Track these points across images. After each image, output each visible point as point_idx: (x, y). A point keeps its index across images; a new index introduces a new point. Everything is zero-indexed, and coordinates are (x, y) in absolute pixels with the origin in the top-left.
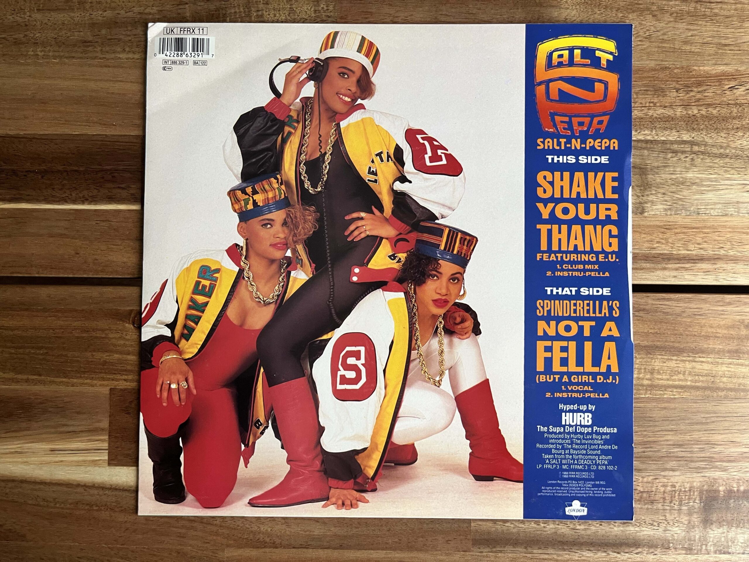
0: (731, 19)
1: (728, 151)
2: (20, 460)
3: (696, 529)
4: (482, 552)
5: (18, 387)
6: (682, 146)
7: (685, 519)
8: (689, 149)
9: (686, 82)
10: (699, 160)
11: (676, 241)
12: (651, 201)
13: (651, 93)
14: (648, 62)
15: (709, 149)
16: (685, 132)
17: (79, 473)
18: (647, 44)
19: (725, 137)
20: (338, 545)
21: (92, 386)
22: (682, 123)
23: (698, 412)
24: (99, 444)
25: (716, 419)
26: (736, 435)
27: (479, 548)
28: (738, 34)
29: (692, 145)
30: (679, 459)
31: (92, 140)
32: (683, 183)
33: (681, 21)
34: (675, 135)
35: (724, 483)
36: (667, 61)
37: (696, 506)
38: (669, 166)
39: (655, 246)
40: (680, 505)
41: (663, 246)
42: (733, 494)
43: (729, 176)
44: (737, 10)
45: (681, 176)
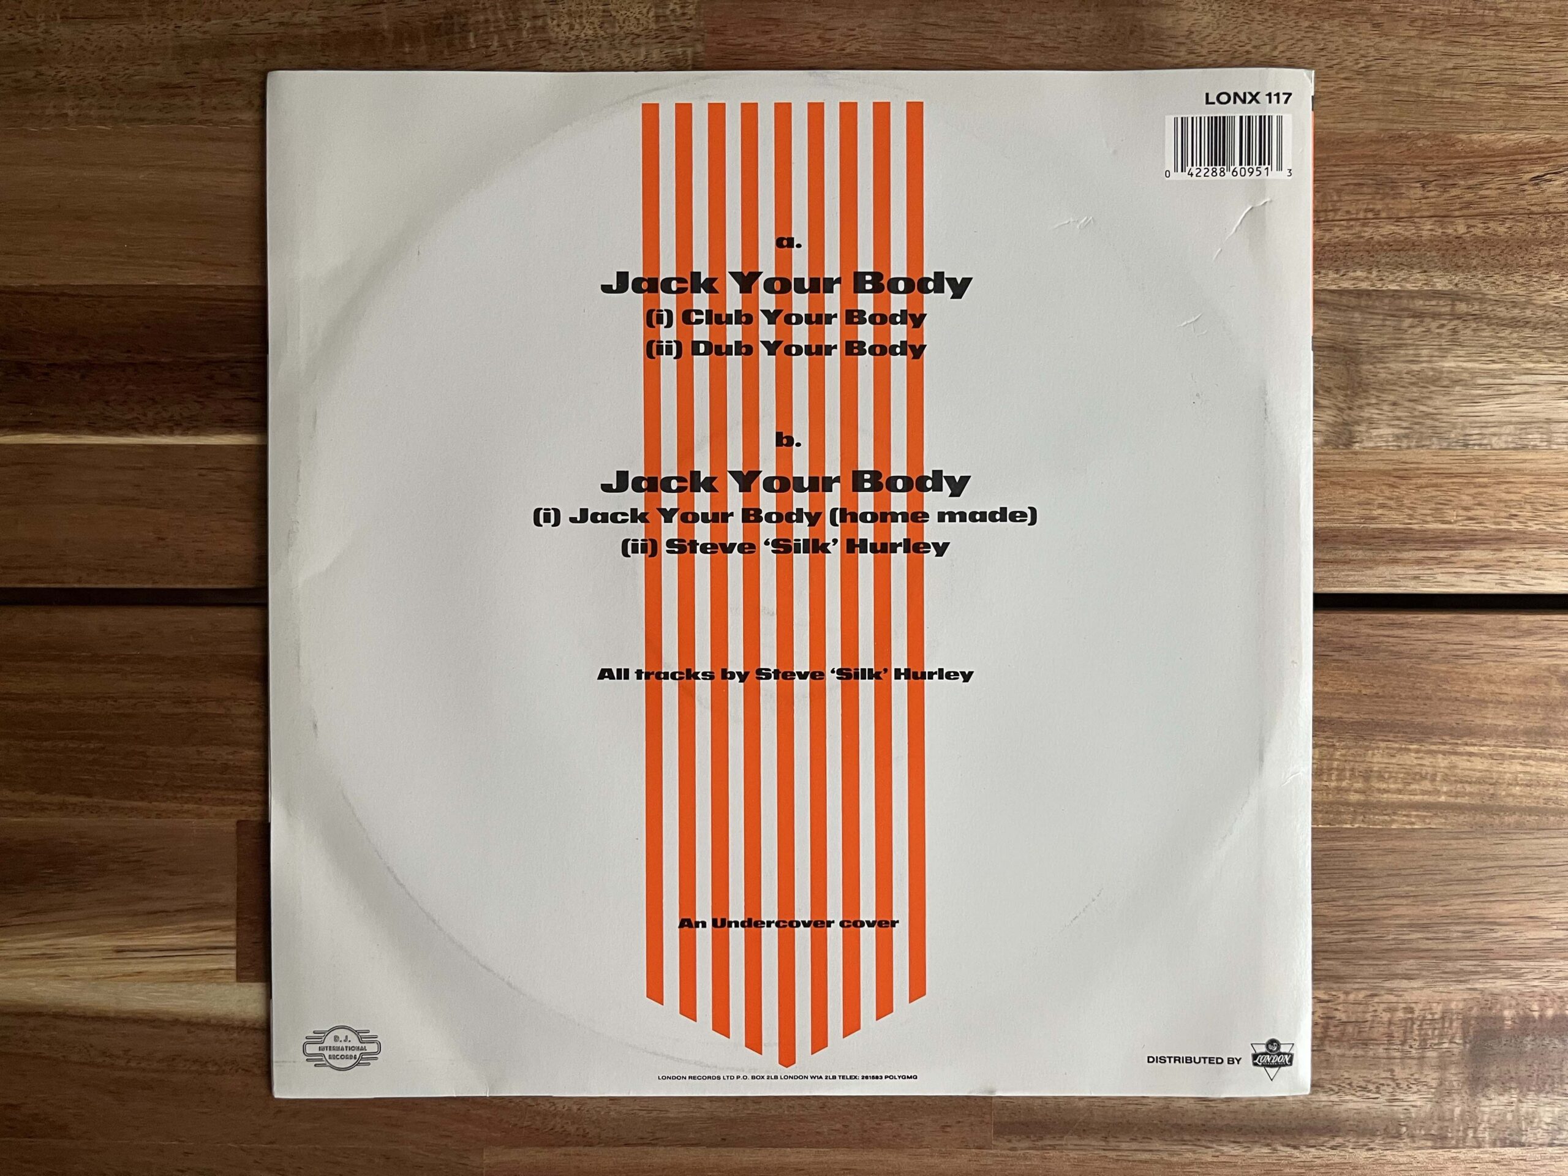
0: (1537, 32)
1: (1528, 313)
2: (52, 971)
3: (1455, 1096)
4: (1014, 1149)
5: (43, 820)
6: (1434, 303)
7: (1432, 1077)
8: (1448, 309)
9: (1441, 168)
10: (1468, 332)
11: (1420, 503)
12: (1369, 419)
13: (1370, 191)
14: (1361, 125)
15: (1490, 308)
16: (1439, 273)
17: (176, 998)
18: (1360, 86)
19: (1522, 284)
20: (719, 1139)
21: (200, 816)
22: (1433, 253)
23: (1462, 857)
24: (216, 936)
25: (1498, 872)
26: (1539, 904)
27: (1010, 1141)
28: (1552, 64)
29: (1453, 300)
30: (1421, 954)
31: (187, 299)
32: (1434, 381)
33: (1433, 36)
34: (1417, 279)
35: (1514, 1003)
36: (1402, 122)
37: (1456, 1051)
38: (1405, 345)
39: (1376, 513)
40: (1423, 1047)
41: (1393, 514)
42: (1532, 1026)
43: (1531, 365)
44: (1550, 13)
45: (1430, 365)
